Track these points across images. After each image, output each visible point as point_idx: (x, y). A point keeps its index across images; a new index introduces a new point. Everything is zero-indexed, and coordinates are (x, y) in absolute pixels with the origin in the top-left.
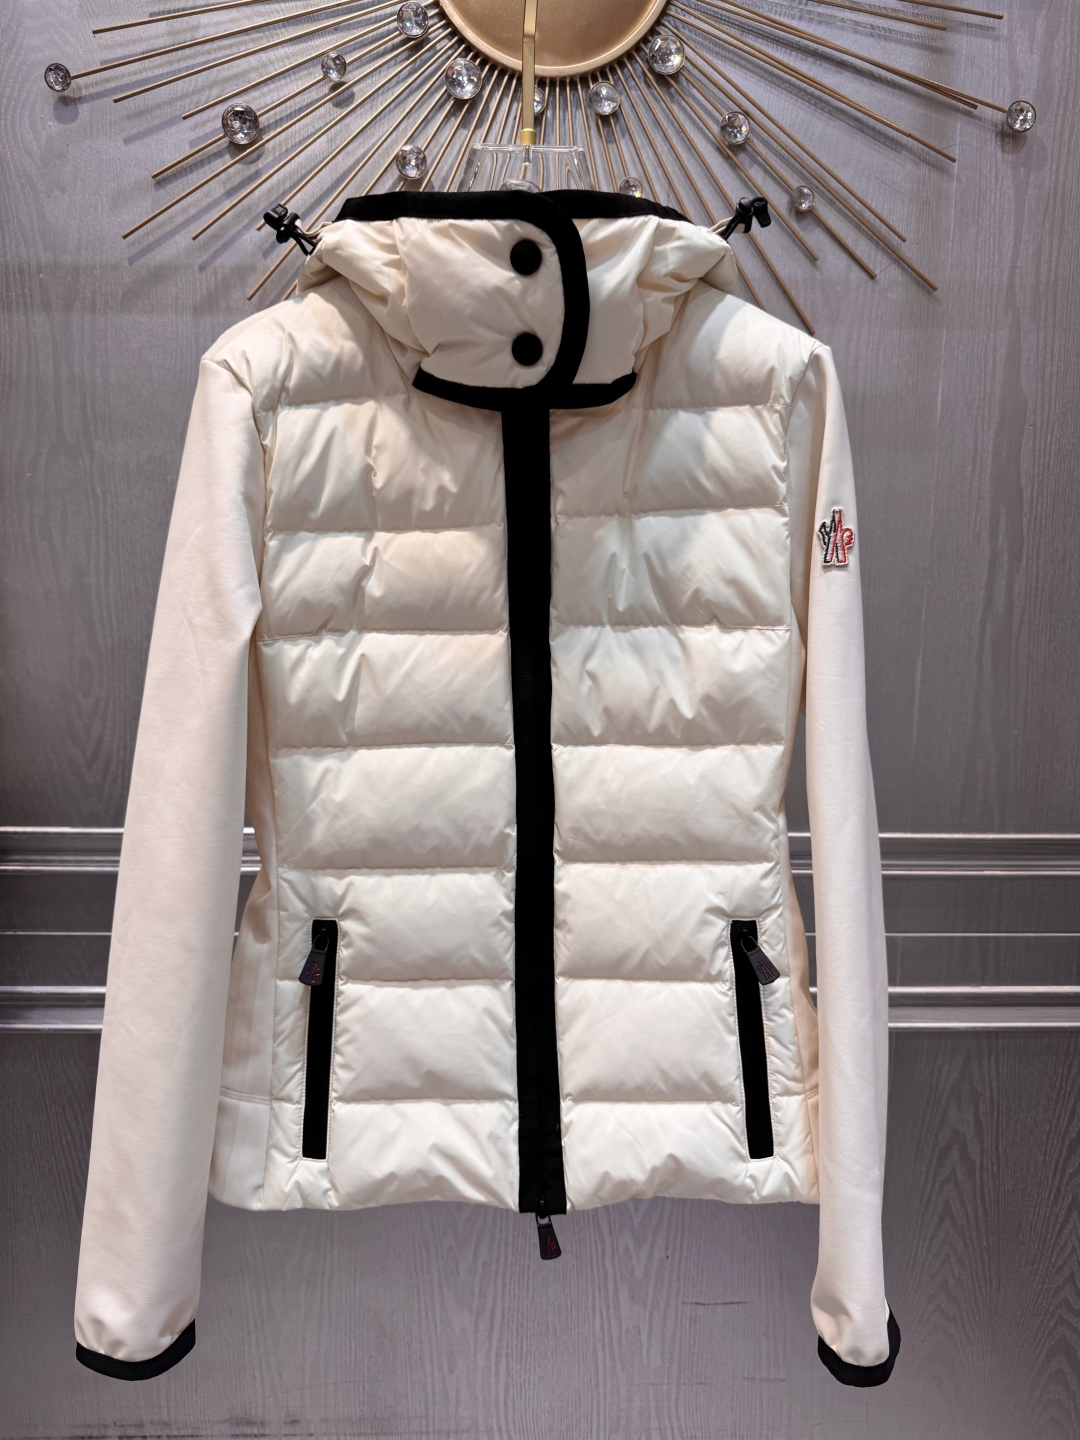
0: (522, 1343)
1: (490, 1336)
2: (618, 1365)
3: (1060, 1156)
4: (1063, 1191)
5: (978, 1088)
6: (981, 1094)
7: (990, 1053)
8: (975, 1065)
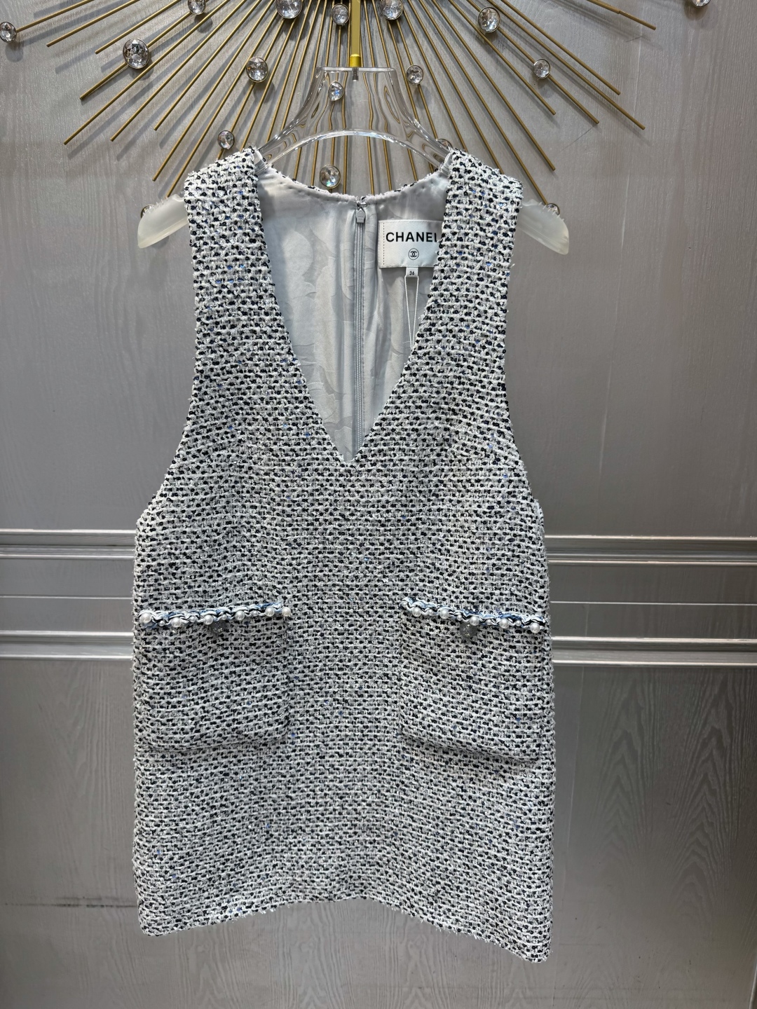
4: (697, 772)
5: (641, 705)
6: (643, 709)
7: (649, 682)
8: (639, 689)
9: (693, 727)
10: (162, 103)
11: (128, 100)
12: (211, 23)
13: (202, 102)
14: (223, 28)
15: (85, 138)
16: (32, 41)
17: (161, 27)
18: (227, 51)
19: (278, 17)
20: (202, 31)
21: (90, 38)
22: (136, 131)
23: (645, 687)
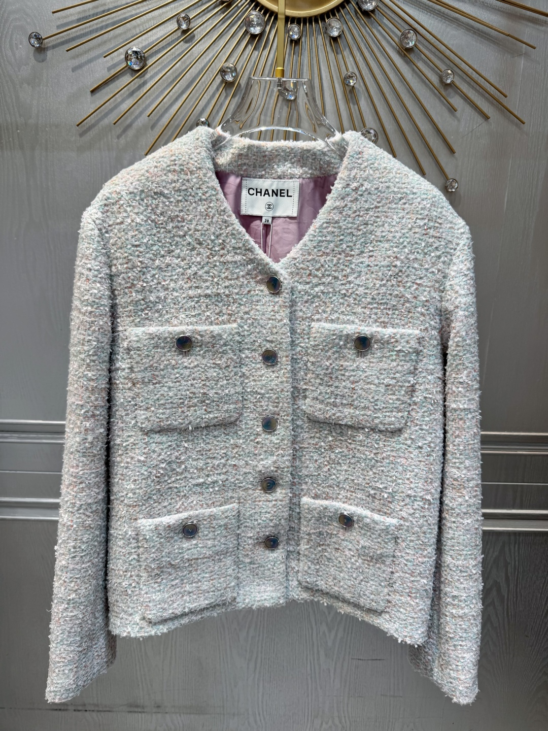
0: (271, 675)
1: (255, 671)
2: (318, 686)
5: (508, 561)
6: (509, 563)
7: (515, 543)
8: (507, 549)
10: (154, 96)
11: (127, 93)
12: (194, 36)
13: (185, 96)
14: (203, 40)
15: (93, 122)
16: (54, 47)
17: (154, 38)
18: (205, 58)
19: (246, 32)
20: (186, 42)
21: (99, 45)
22: (133, 117)
23: (512, 547)
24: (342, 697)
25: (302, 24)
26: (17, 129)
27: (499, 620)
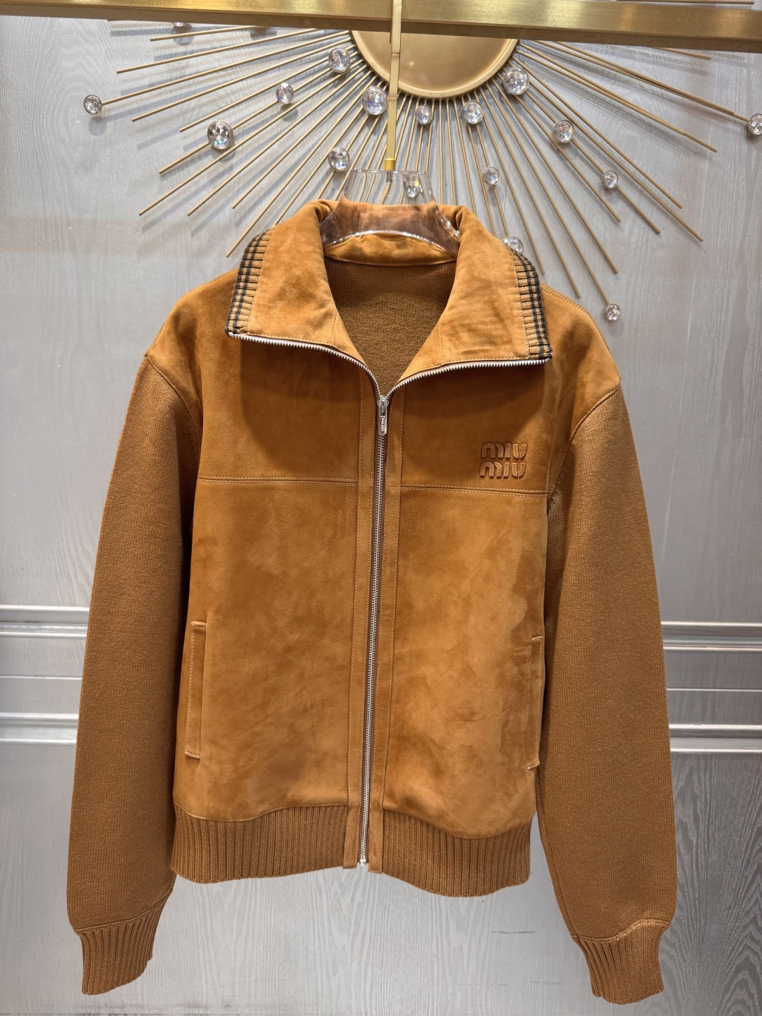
0: (383, 957)
1: (361, 951)
2: (447, 972)
3: (750, 838)
4: (751, 860)
5: (697, 793)
6: (699, 797)
7: (706, 769)
8: (695, 778)
9: (748, 816)
12: (297, 113)
13: (281, 186)
14: (308, 119)
16: (117, 115)
19: (363, 112)
23: (702, 775)
24: (478, 987)
25: (433, 107)
26: (69, 225)
27: (686, 874)
